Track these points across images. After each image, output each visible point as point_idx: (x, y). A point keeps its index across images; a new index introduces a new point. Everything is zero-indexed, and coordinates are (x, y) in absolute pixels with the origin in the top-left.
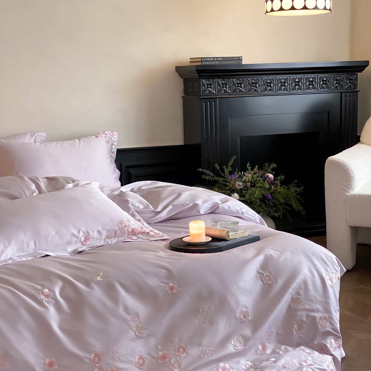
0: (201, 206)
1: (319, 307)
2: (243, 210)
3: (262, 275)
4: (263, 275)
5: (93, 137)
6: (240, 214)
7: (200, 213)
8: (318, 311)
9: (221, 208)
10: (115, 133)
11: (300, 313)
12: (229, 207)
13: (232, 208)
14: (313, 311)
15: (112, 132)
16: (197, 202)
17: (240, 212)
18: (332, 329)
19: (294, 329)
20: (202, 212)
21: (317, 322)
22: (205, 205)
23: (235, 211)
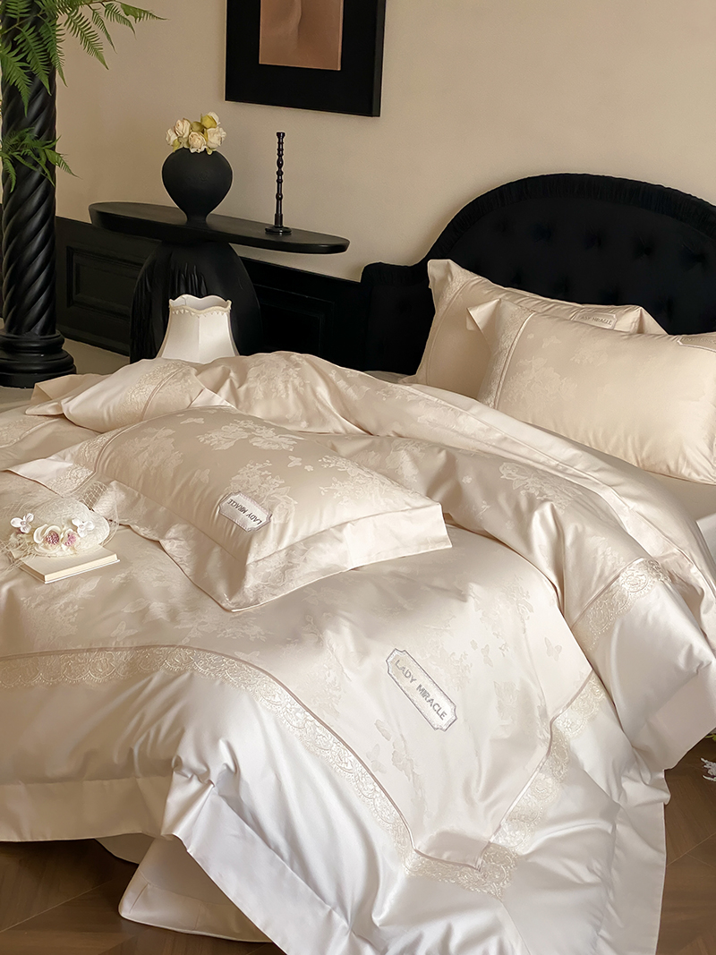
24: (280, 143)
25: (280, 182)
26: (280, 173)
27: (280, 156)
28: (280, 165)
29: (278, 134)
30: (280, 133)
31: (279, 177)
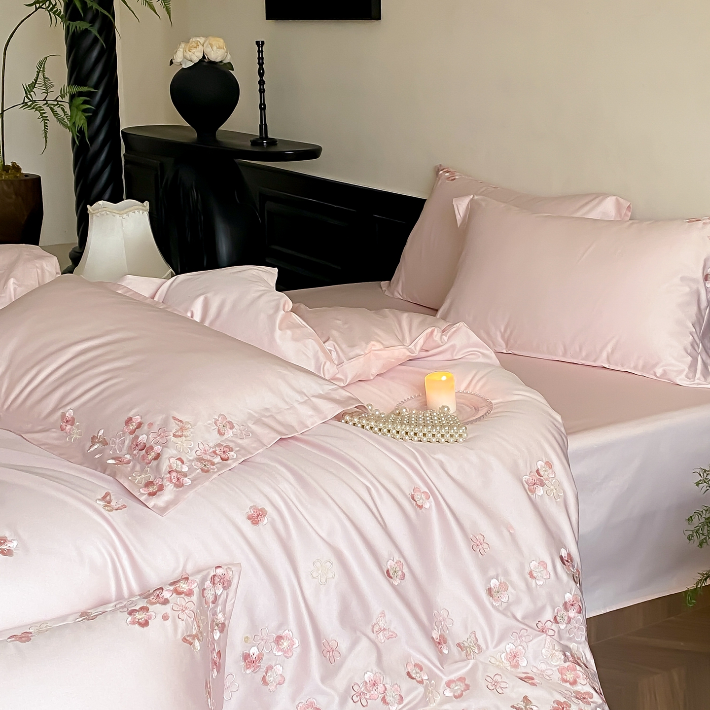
24: (260, 52)
25: (262, 91)
26: (262, 83)
27: (261, 64)
28: (261, 74)
29: (257, 43)
30: (259, 41)
31: (260, 87)
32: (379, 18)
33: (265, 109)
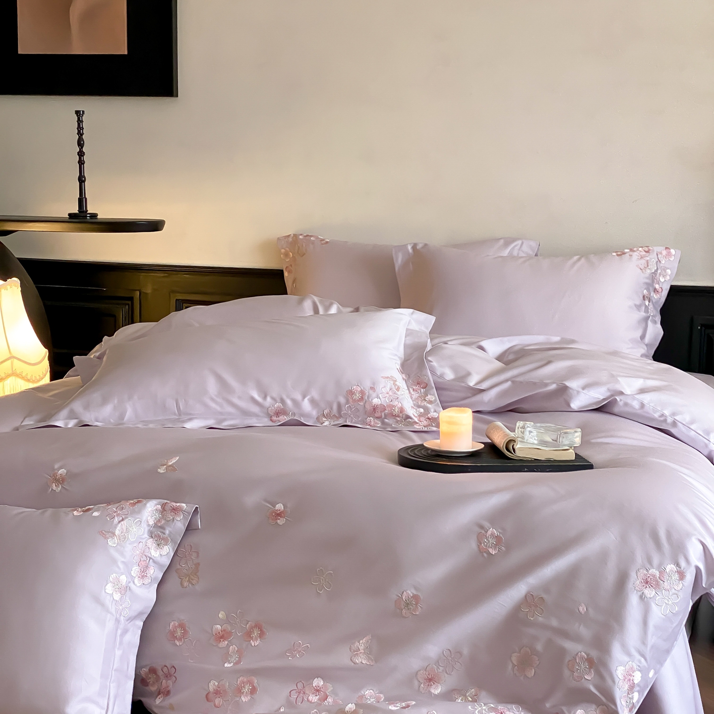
0: (575, 392)
1: (584, 631)
2: (677, 418)
3: (483, 532)
4: (485, 531)
5: (614, 254)
6: (668, 424)
7: (569, 406)
8: (577, 639)
9: (621, 403)
10: (673, 251)
11: (532, 631)
12: (642, 406)
13: (649, 408)
14: (565, 635)
15: (668, 250)
16: (568, 384)
17: (670, 420)
18: (596, 687)
19: (510, 662)
20: (575, 405)
21: (567, 660)
22: (584, 392)
23: (655, 415)
24: (80, 121)
25: (81, 163)
26: (81, 154)
27: (80, 134)
28: (81, 143)
29: (77, 112)
30: (80, 111)
31: (80, 158)
32: (177, 96)
33: (84, 181)
